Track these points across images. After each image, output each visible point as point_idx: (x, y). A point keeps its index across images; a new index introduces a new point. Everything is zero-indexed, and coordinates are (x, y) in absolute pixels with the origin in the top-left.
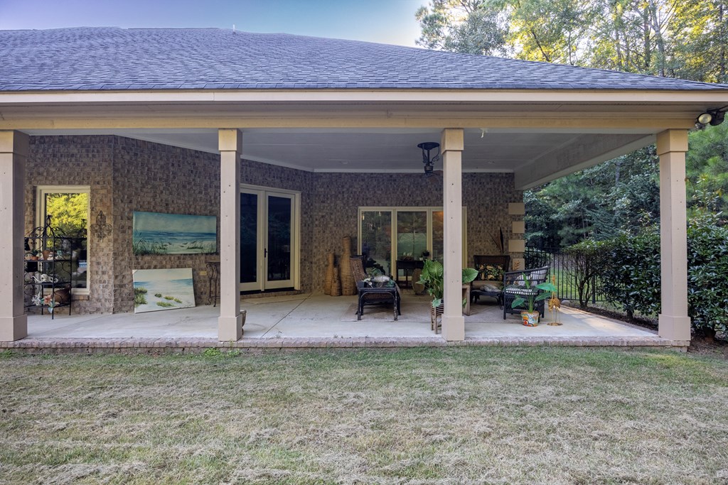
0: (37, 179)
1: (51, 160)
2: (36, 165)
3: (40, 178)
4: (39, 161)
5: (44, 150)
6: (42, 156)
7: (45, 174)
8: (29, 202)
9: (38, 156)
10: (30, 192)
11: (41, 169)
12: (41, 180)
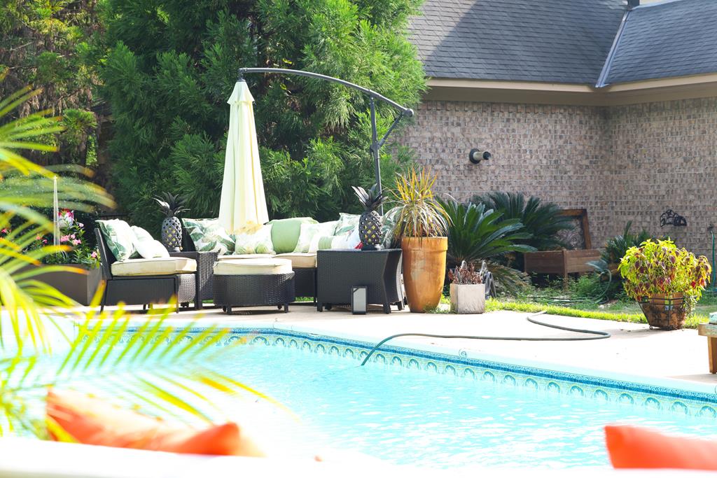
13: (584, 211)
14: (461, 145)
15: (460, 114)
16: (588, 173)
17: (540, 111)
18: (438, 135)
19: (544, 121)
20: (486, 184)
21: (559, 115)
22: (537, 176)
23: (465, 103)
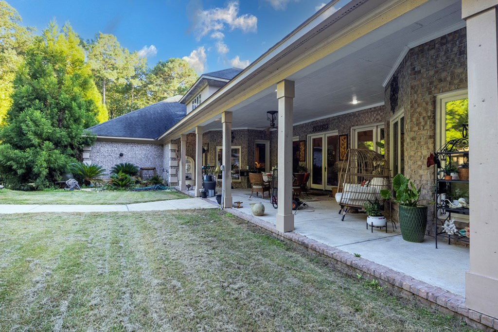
0: (439, 86)
1: (456, 60)
2: (436, 72)
3: (443, 84)
4: (440, 66)
5: (447, 52)
6: (444, 58)
7: (449, 79)
8: (429, 114)
9: (440, 60)
10: (430, 104)
11: (444, 75)
12: (443, 87)
13: (155, 168)
14: (117, 152)
15: (117, 145)
16: (157, 160)
17: (142, 145)
18: (110, 149)
19: (144, 147)
20: (124, 161)
21: (148, 145)
22: (141, 160)
23: (119, 142)
